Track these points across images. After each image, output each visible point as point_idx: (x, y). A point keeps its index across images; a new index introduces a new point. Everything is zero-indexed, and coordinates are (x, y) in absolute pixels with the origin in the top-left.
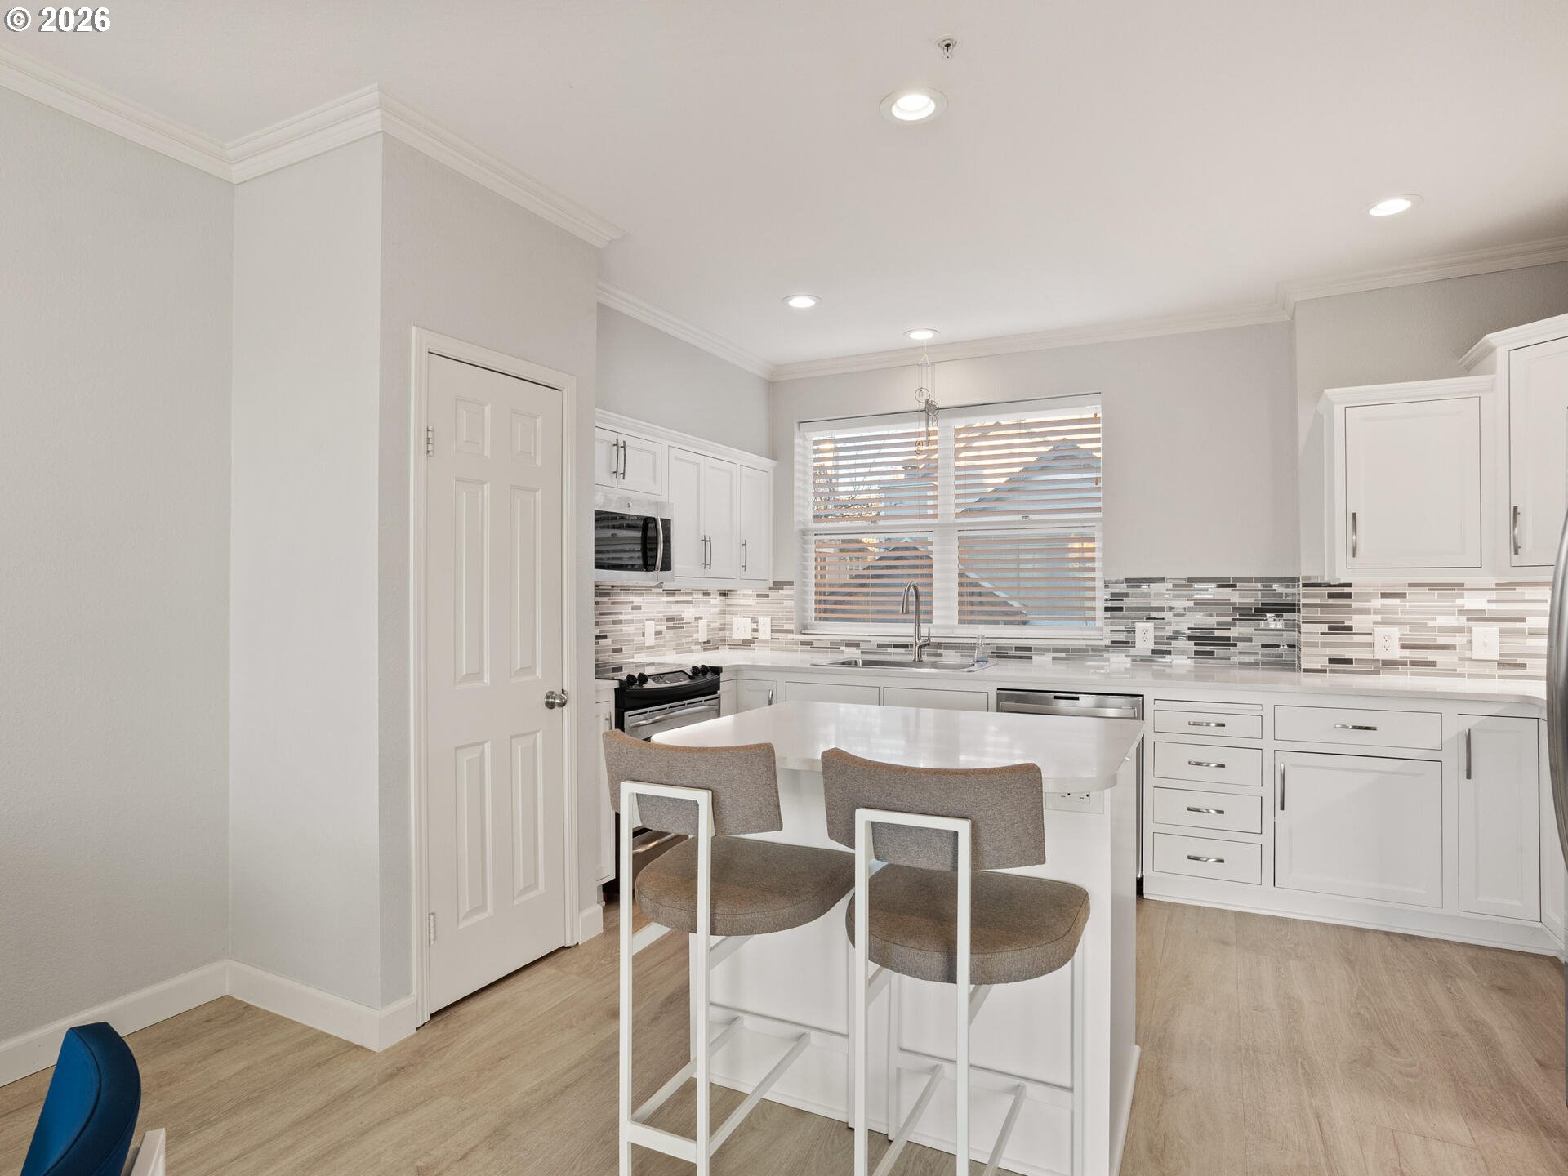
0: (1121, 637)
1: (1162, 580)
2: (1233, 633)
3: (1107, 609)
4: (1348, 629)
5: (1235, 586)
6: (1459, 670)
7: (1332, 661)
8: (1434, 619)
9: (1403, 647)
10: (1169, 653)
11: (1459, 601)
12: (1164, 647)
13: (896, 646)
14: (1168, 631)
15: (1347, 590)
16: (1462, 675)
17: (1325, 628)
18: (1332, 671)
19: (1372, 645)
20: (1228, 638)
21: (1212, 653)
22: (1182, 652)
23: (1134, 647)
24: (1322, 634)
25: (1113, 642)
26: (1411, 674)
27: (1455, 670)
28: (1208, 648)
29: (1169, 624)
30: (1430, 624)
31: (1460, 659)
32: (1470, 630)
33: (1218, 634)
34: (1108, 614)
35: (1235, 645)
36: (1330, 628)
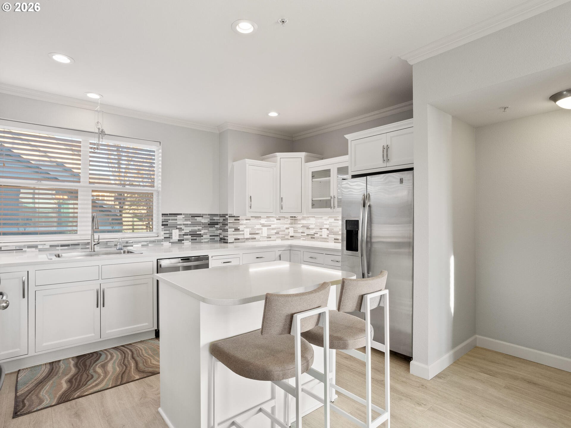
0: (168, 236)
1: (181, 214)
2: (202, 232)
3: (163, 225)
4: (239, 229)
5: (203, 217)
6: (260, 240)
7: (235, 239)
8: (256, 226)
9: (250, 234)
10: (183, 240)
11: (260, 221)
12: (182, 238)
13: (62, 246)
14: (183, 233)
15: (238, 218)
16: (260, 241)
17: (233, 229)
18: (235, 242)
19: (244, 234)
20: (201, 234)
21: (196, 239)
22: (187, 240)
23: (172, 239)
24: (233, 231)
25: (165, 238)
26: (252, 242)
27: (259, 240)
28: (195, 238)
29: (183, 230)
30: (255, 227)
31: (261, 237)
32: (262, 229)
33: (198, 233)
34: (163, 227)
35: (203, 236)
36: (235, 230)
